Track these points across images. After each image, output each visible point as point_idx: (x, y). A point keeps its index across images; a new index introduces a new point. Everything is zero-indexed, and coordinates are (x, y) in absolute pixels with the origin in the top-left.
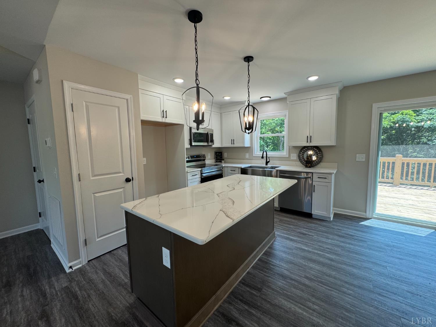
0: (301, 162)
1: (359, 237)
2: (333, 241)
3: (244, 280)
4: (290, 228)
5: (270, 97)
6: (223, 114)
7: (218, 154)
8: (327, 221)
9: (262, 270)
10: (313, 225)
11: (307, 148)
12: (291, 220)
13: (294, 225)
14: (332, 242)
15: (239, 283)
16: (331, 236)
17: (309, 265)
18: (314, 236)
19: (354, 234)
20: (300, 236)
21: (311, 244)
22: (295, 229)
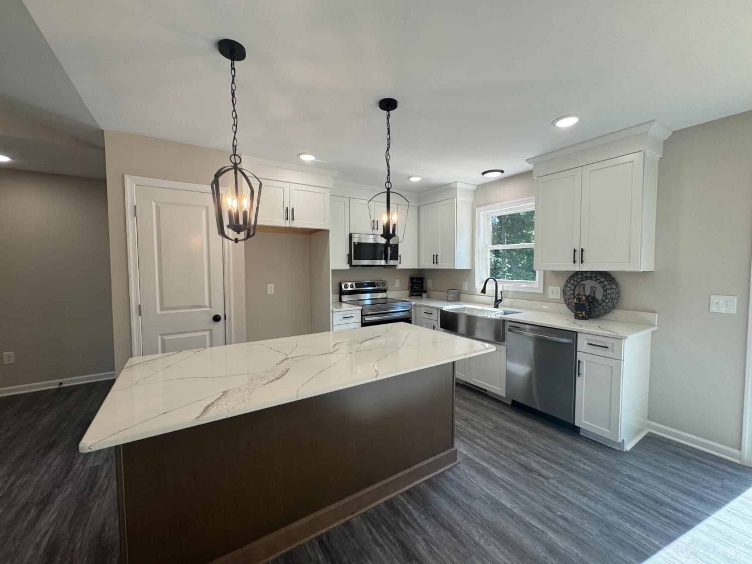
0: (568, 304)
1: (680, 512)
2: (592, 504)
3: (328, 537)
4: (507, 448)
5: (502, 172)
6: (421, 208)
7: (415, 280)
8: (610, 450)
9: (377, 527)
10: (568, 453)
11: (582, 275)
12: (522, 430)
13: (519, 444)
14: (589, 507)
15: (315, 540)
16: (595, 490)
17: (486, 547)
18: (550, 480)
19: (668, 500)
20: (515, 470)
21: (528, 496)
22: (516, 452)
